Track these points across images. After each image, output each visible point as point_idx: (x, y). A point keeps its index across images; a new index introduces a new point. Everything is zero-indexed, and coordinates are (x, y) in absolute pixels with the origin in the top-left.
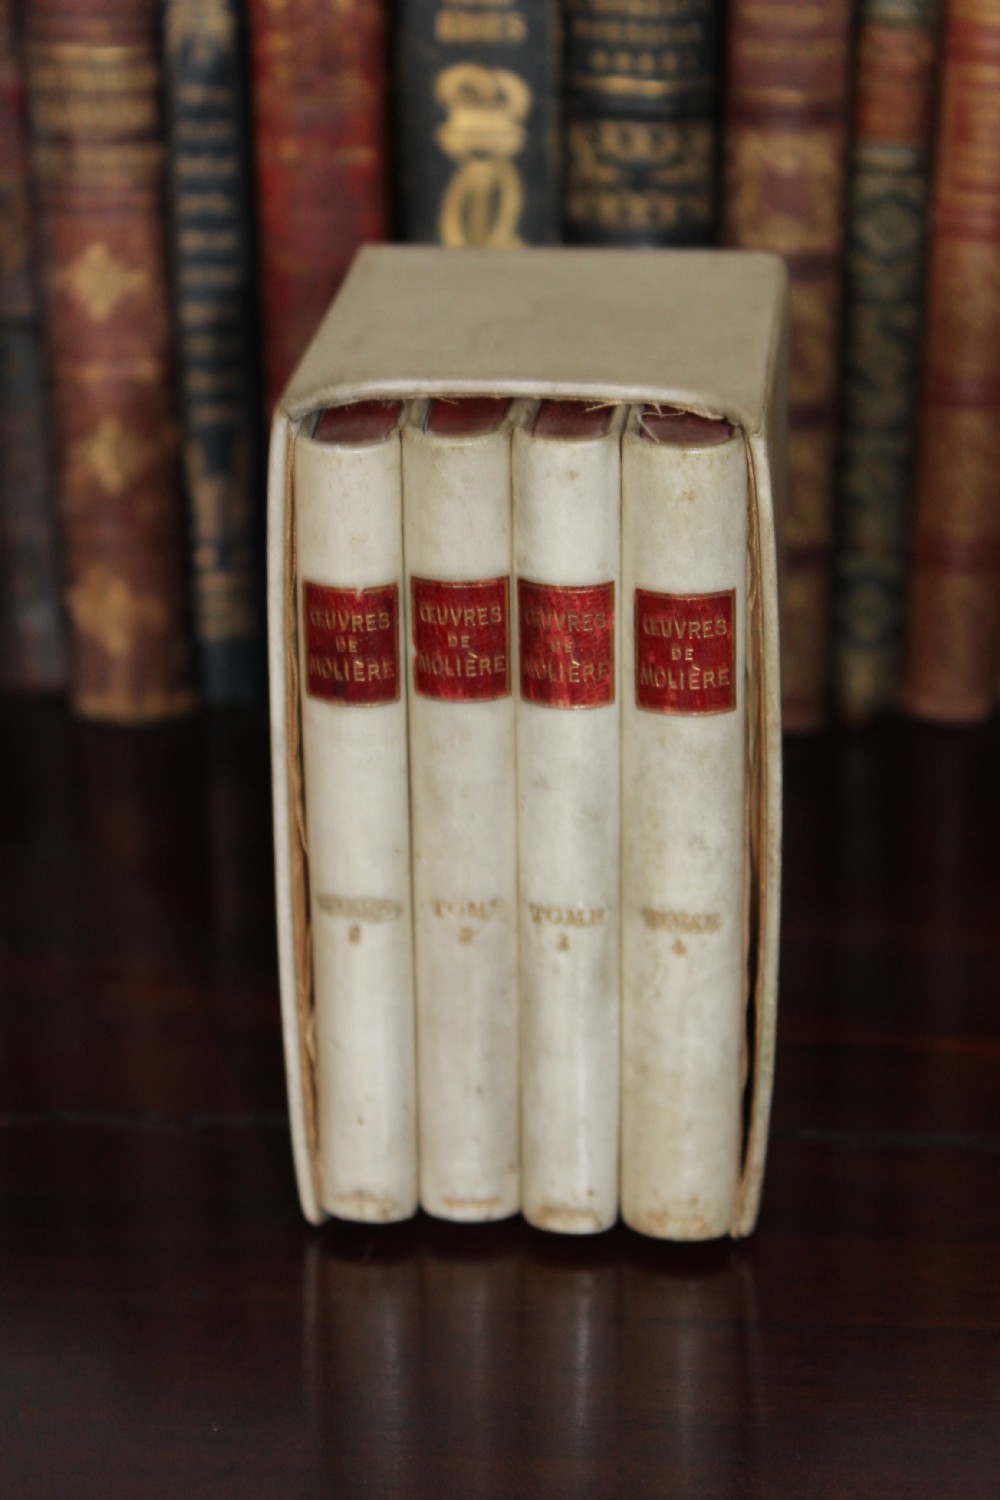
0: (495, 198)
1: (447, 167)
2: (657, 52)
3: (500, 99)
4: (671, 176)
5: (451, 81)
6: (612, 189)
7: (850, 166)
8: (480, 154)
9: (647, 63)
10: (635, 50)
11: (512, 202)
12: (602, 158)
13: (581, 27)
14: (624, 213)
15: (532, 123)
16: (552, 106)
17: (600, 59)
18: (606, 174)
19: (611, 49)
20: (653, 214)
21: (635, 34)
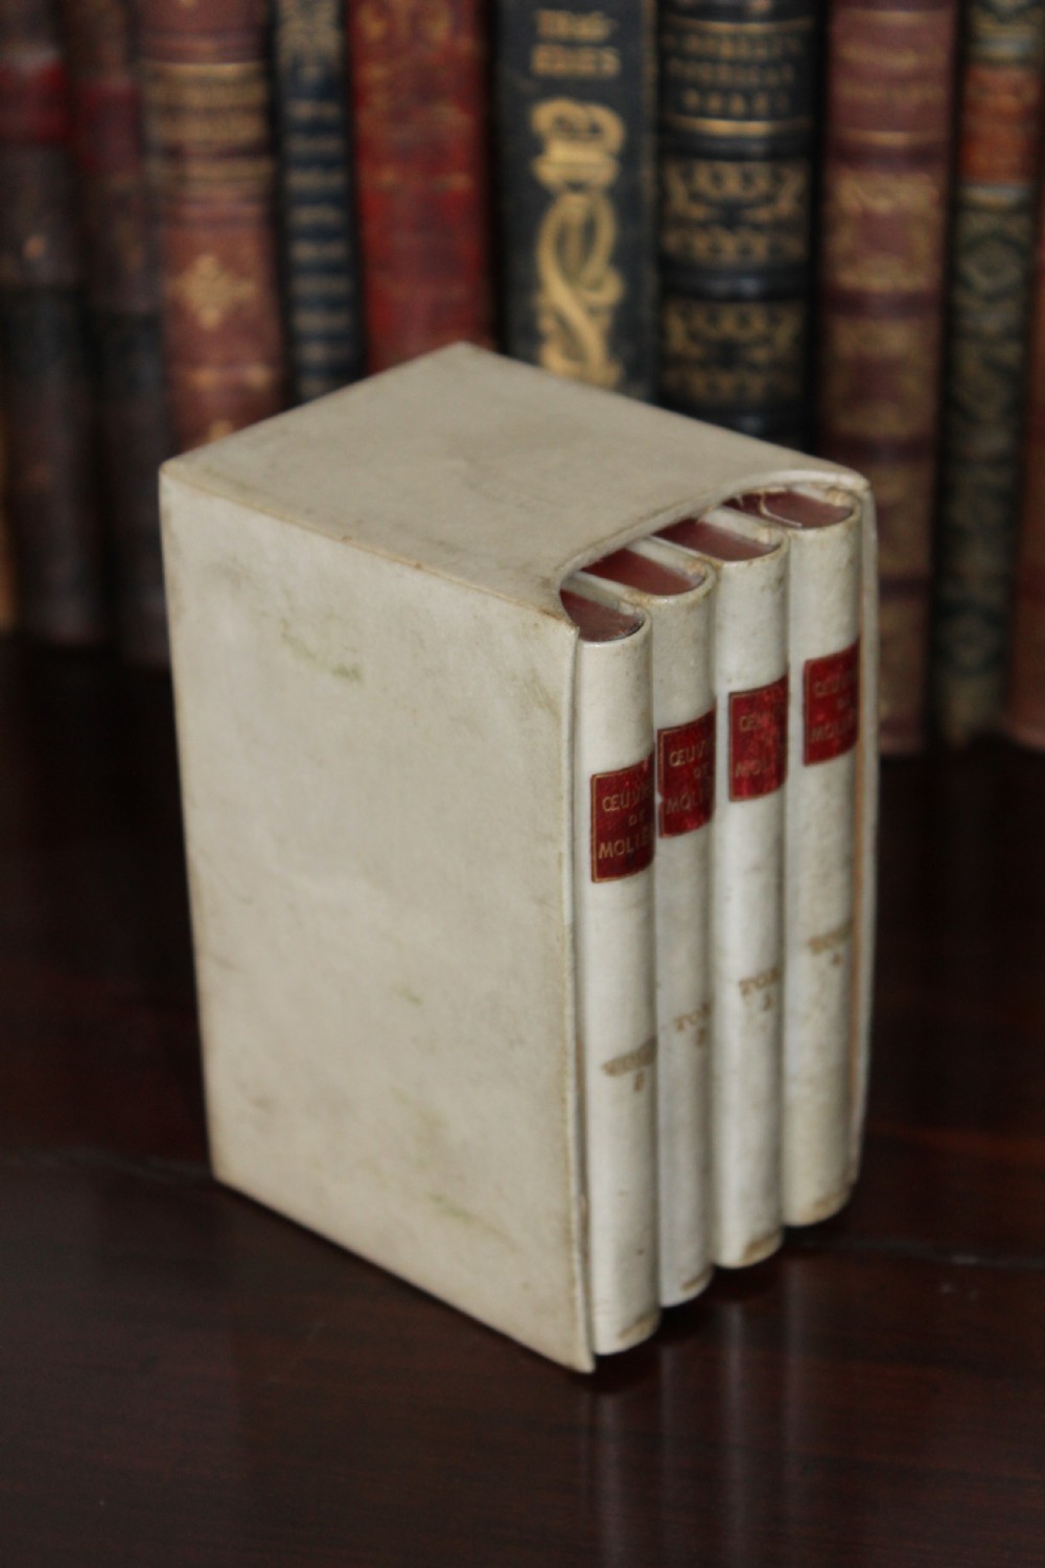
0: (589, 229)
1: (544, 198)
2: (748, 95)
3: (595, 130)
4: (763, 215)
5: (545, 115)
6: (704, 225)
7: (954, 206)
8: (576, 187)
9: (738, 105)
10: (726, 92)
11: (607, 233)
12: (695, 197)
13: (675, 66)
14: (715, 250)
15: (627, 158)
16: (648, 142)
17: (692, 99)
18: (698, 212)
19: (705, 90)
20: (745, 251)
21: (724, 75)
